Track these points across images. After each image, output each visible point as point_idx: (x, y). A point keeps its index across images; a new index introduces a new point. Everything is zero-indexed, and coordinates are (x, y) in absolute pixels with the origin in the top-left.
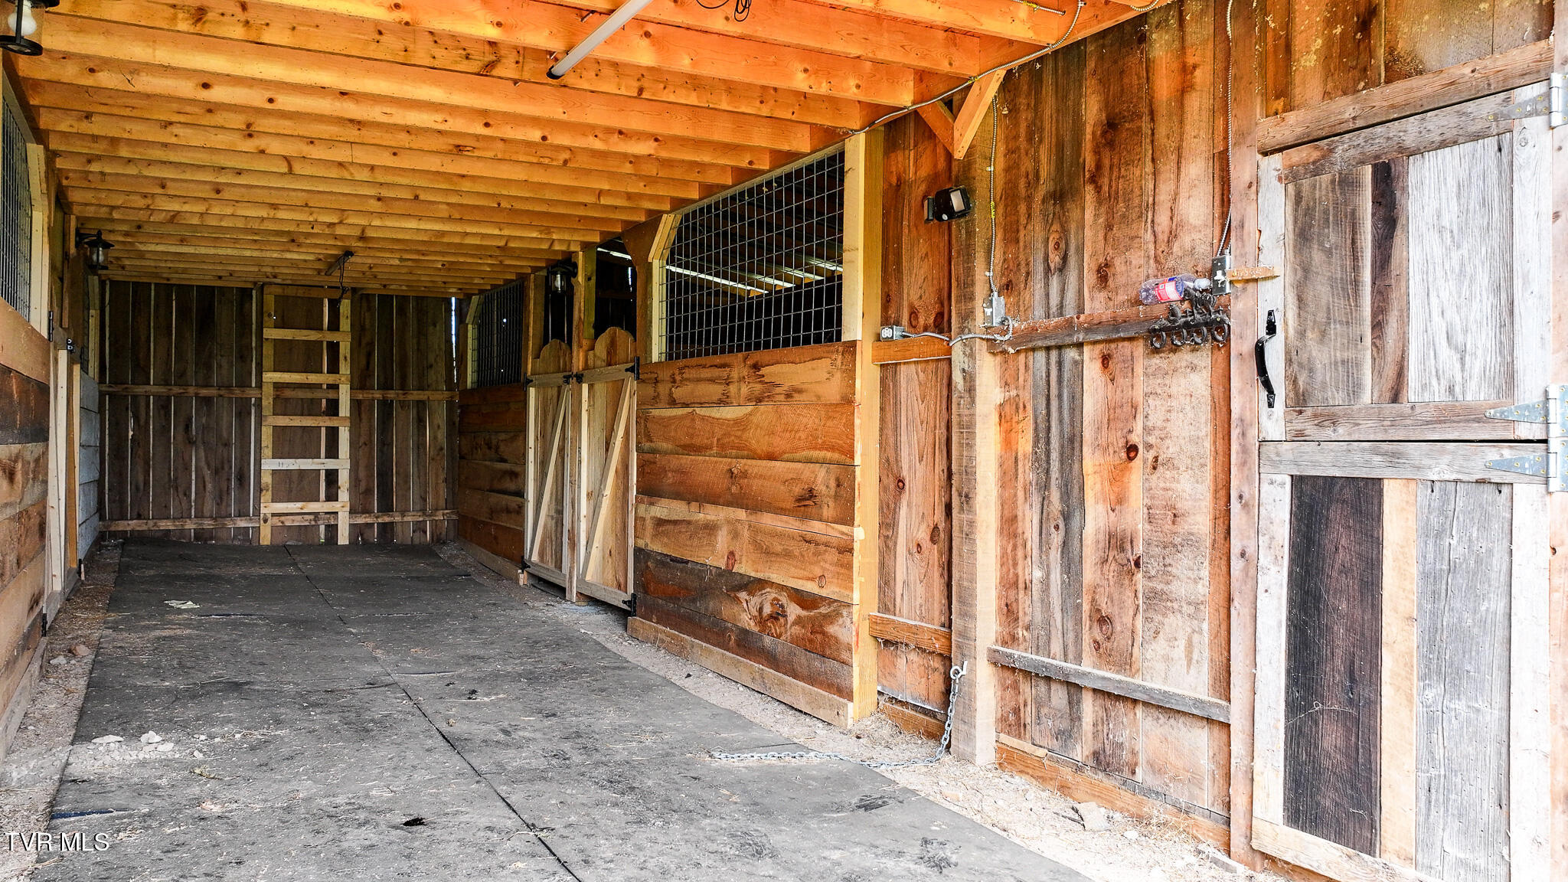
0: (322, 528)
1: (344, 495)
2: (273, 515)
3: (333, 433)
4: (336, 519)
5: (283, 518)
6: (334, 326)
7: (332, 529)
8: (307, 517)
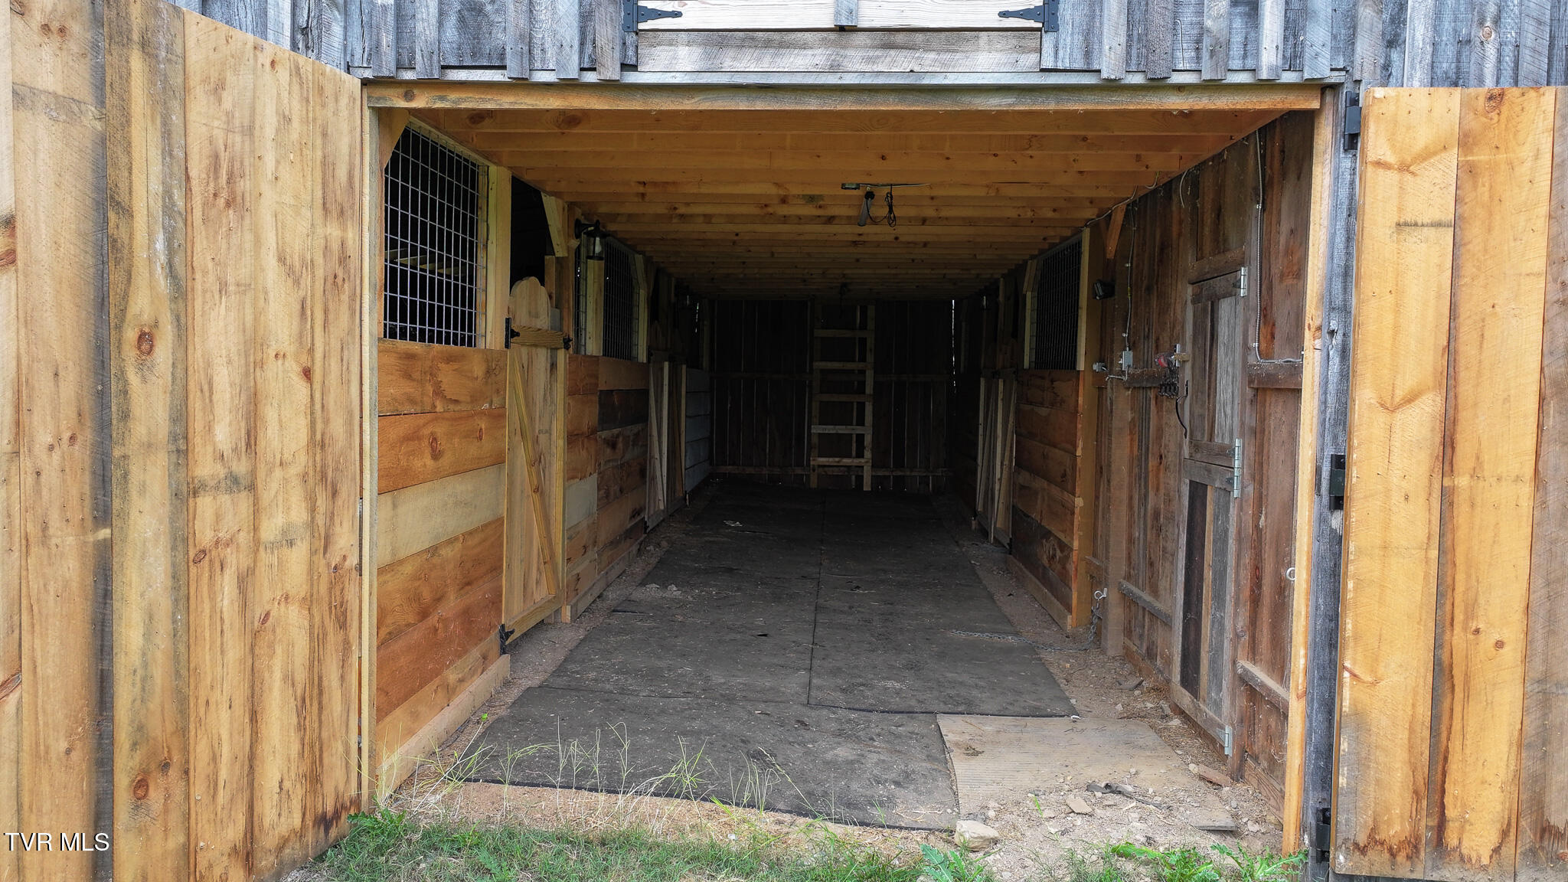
0: (853, 477)
1: (868, 454)
2: (819, 466)
3: (861, 407)
4: (863, 472)
5: (826, 469)
6: (863, 326)
7: (860, 478)
8: (842, 469)
